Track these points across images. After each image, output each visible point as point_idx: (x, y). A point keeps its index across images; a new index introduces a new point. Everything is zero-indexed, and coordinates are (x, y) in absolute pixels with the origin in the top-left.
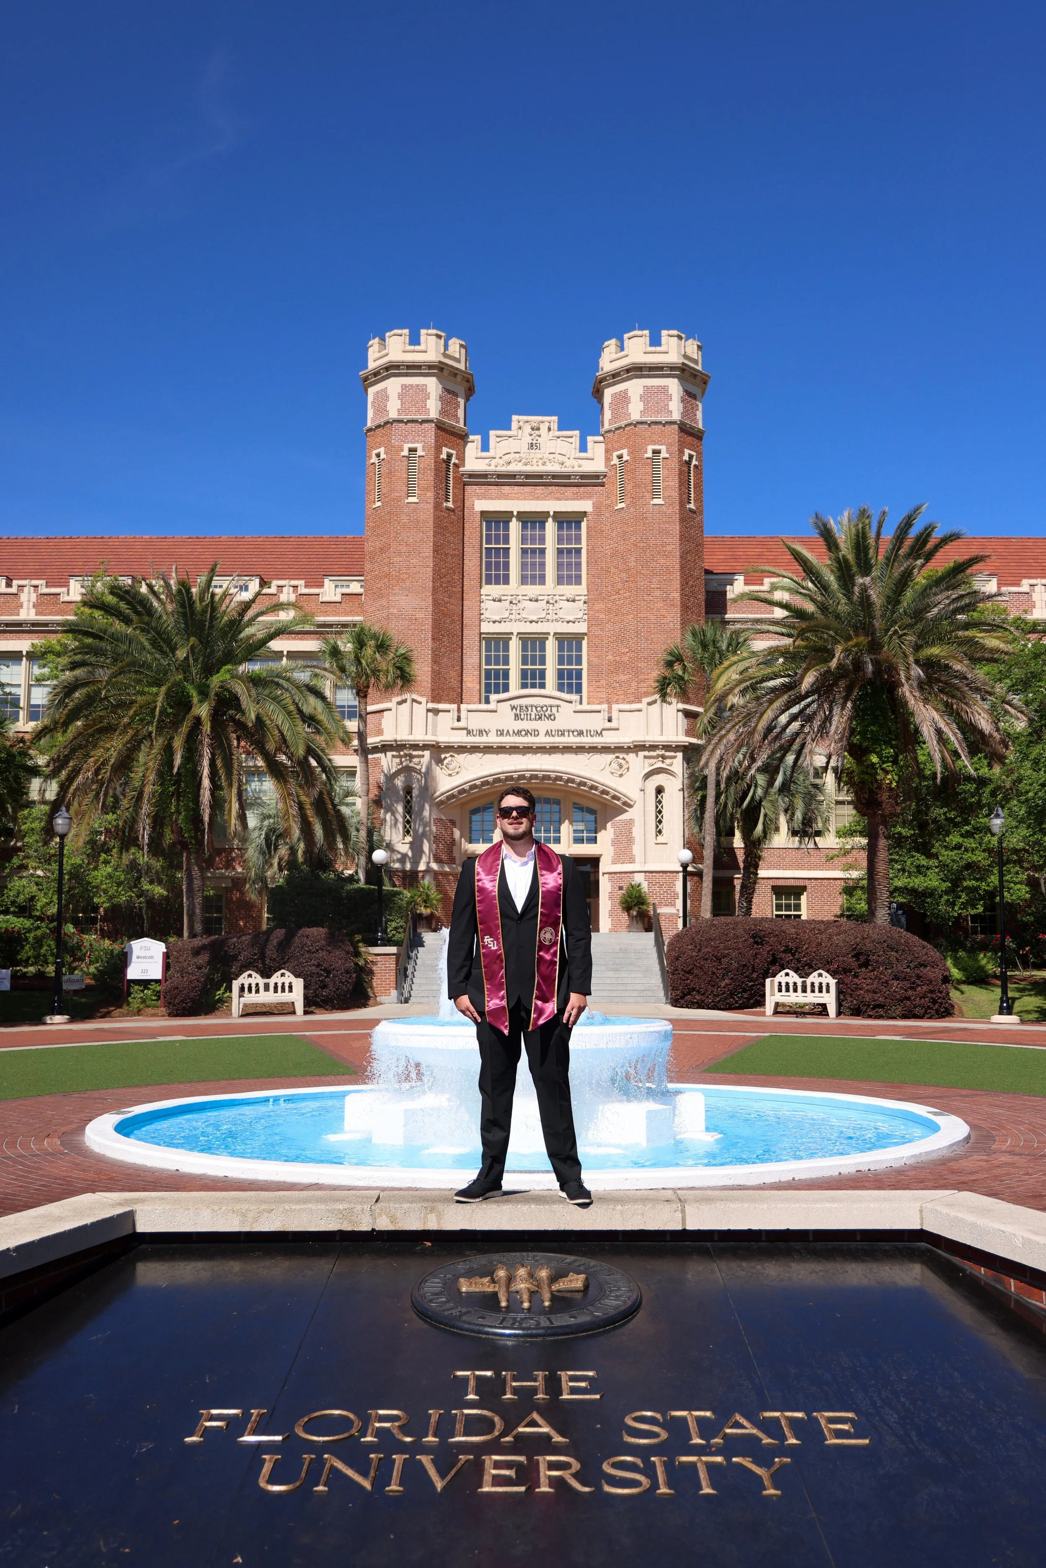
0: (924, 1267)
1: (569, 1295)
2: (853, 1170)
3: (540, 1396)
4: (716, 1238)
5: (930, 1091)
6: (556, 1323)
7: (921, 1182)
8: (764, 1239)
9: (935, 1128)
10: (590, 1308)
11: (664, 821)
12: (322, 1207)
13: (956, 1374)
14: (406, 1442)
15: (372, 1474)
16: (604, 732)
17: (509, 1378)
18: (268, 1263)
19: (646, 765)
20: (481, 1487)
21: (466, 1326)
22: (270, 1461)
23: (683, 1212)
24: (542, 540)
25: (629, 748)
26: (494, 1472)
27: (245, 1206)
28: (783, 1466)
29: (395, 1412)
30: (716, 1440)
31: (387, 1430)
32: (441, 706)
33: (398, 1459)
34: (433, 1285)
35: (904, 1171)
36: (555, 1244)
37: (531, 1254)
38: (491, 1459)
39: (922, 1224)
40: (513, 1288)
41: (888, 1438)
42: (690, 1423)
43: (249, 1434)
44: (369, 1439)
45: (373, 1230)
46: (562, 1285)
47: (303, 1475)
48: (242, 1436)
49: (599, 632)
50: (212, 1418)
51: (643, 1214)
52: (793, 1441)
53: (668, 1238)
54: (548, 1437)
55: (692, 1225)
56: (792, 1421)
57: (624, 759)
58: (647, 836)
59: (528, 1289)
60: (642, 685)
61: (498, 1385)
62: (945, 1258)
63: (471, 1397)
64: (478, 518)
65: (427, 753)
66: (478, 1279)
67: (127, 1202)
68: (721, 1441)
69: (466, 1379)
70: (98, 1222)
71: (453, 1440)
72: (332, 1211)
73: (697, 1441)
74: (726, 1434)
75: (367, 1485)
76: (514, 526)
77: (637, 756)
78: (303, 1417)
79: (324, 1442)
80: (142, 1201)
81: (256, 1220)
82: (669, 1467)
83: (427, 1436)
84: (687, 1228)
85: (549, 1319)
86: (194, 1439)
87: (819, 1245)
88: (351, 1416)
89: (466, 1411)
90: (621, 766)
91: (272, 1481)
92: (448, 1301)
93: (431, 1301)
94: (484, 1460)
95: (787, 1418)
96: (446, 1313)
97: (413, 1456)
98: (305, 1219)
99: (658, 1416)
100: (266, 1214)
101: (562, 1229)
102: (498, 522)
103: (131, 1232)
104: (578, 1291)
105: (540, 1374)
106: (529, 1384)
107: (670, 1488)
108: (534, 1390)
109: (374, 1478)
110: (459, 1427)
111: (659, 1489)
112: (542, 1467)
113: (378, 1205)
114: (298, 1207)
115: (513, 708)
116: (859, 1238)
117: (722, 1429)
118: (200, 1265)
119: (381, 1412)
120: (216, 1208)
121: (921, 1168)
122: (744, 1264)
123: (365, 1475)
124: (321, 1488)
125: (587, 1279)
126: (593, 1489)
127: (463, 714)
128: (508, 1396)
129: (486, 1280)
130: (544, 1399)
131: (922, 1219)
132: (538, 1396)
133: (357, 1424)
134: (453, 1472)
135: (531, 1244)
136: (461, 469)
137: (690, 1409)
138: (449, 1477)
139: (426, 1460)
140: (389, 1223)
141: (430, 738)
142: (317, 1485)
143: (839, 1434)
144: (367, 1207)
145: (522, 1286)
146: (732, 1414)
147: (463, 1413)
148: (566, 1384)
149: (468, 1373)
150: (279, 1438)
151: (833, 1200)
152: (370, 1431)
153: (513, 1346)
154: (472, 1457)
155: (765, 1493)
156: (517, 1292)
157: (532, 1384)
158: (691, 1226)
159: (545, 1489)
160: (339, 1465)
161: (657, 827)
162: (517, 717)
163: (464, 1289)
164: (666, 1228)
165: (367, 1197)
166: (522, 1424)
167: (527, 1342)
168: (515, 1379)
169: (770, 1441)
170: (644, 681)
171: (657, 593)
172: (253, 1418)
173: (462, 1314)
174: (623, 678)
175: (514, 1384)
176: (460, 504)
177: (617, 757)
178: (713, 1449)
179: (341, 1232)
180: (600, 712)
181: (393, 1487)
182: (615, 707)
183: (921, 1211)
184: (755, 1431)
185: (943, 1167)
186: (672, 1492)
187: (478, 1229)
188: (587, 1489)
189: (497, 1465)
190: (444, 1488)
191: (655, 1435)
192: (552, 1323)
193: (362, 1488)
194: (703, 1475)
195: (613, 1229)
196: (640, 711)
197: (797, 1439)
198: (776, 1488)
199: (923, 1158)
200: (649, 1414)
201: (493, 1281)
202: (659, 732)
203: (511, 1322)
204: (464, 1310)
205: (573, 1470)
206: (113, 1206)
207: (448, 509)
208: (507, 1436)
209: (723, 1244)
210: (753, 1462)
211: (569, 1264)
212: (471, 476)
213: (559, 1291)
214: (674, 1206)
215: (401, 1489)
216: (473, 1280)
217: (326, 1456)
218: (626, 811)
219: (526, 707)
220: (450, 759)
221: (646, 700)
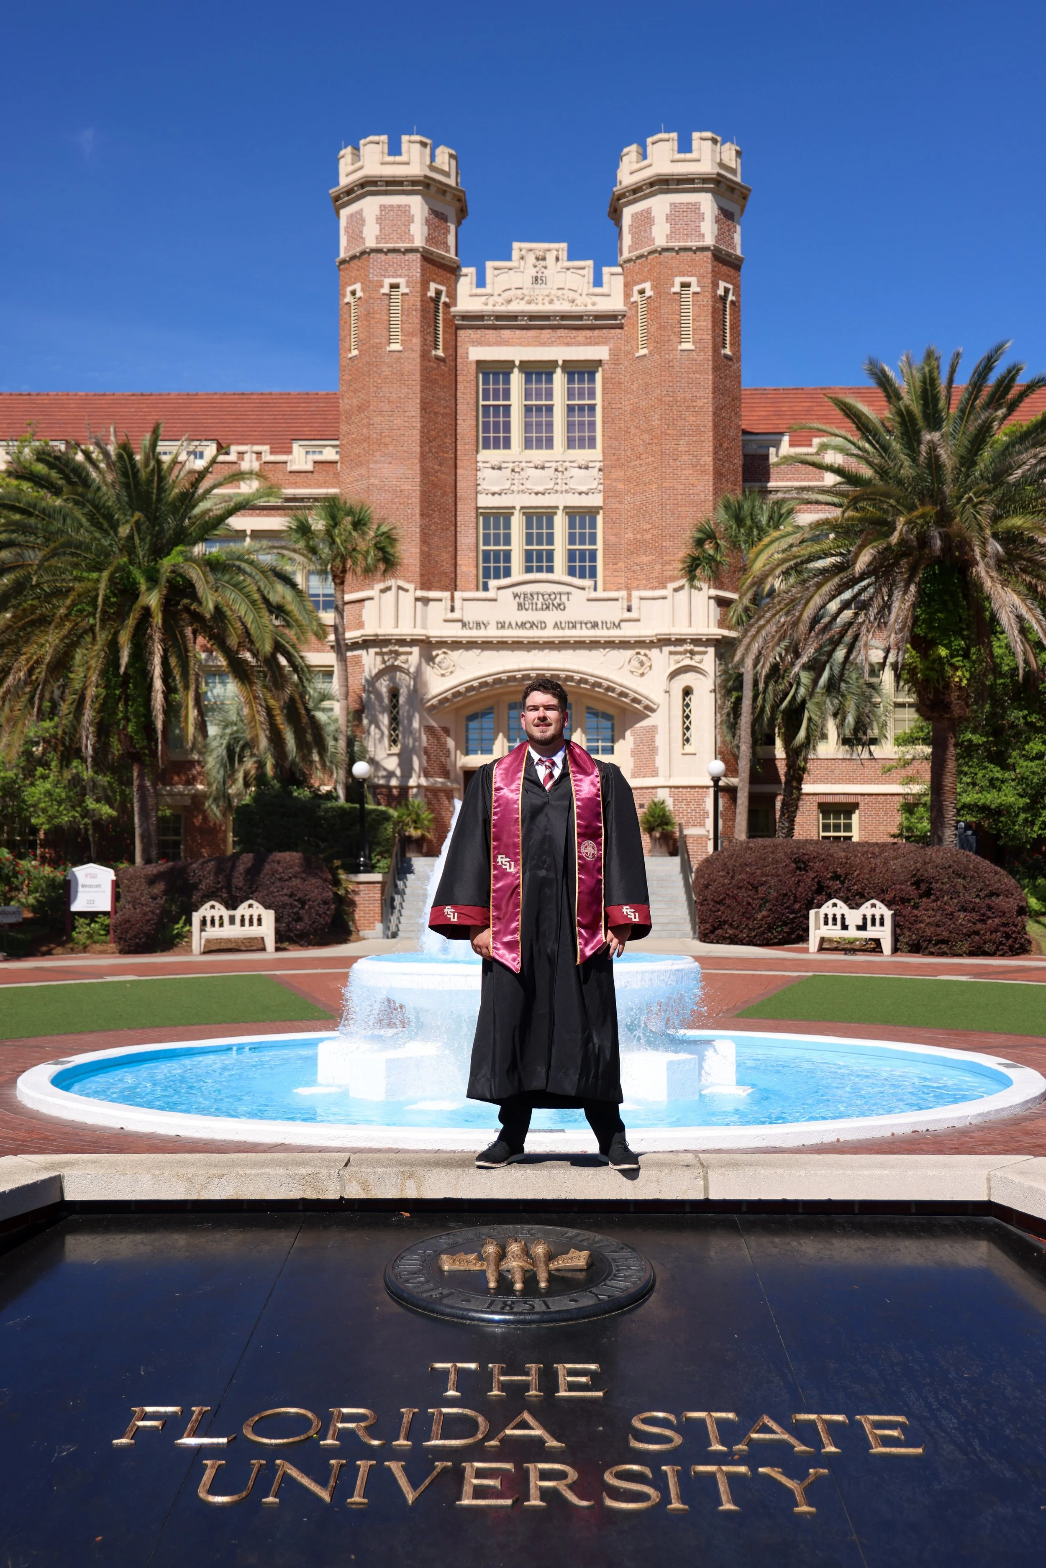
0: (992, 1245)
1: (569, 1275)
2: (908, 1130)
3: (533, 1393)
4: (744, 1209)
5: (1001, 1039)
6: (553, 1308)
7: (989, 1145)
8: (800, 1210)
9: (1006, 1082)
10: (594, 1290)
11: (692, 727)
12: (282, 1171)
13: (1028, 1372)
14: (372, 1446)
15: (332, 1483)
16: (622, 624)
17: (496, 1371)
18: (218, 1236)
19: (672, 662)
20: (460, 1499)
21: (448, 1310)
22: (212, 1467)
23: (706, 1179)
24: (549, 395)
25: (652, 642)
26: (476, 1482)
27: (191, 1171)
28: (819, 1478)
29: (361, 1411)
30: (740, 1447)
31: (351, 1432)
32: (432, 594)
33: (363, 1465)
34: (410, 1263)
35: (969, 1132)
36: (554, 1216)
37: (526, 1227)
38: (472, 1466)
39: (989, 1195)
40: (504, 1266)
41: (945, 1446)
42: (709, 1426)
43: (188, 1436)
44: (329, 1442)
45: (342, 1198)
46: (561, 1263)
47: (250, 1484)
48: (181, 1438)
49: (617, 505)
50: (146, 1417)
51: (658, 1181)
52: (832, 1449)
53: (688, 1209)
54: (540, 1441)
55: (716, 1194)
56: (831, 1426)
57: (645, 655)
58: (672, 745)
59: (522, 1268)
60: (667, 567)
61: (483, 1379)
62: (1016, 1234)
63: (451, 1393)
64: (473, 368)
65: (416, 650)
66: (463, 1256)
67: (53, 1166)
68: (745, 1448)
69: (446, 1372)
70: (18, 1189)
71: (429, 1443)
72: (293, 1177)
73: (717, 1447)
74: (751, 1440)
75: (325, 1496)
76: (516, 379)
77: (661, 651)
78: (252, 1415)
79: (277, 1445)
80: (72, 1164)
81: (204, 1186)
82: (683, 1478)
83: (398, 1439)
84: (711, 1197)
85: (545, 1302)
86: (124, 1441)
87: (866, 1218)
88: (309, 1414)
89: (445, 1410)
90: (642, 664)
91: (212, 1491)
92: (427, 1281)
93: (407, 1281)
94: (464, 1468)
95: (825, 1422)
96: (424, 1295)
97: (380, 1463)
98: (262, 1186)
99: (672, 1417)
100: (216, 1180)
101: (563, 1197)
102: (496, 374)
103: (58, 1200)
104: (581, 1270)
105: (533, 1367)
106: (520, 1378)
107: (683, 1503)
108: (526, 1386)
109: (334, 1488)
110: (436, 1428)
111: (671, 1503)
112: (533, 1476)
113: (348, 1169)
114: (253, 1172)
115: (516, 596)
116: (913, 1210)
117: (746, 1434)
118: (139, 1237)
119: (345, 1410)
120: (157, 1173)
121: (989, 1128)
122: (777, 1240)
123: (323, 1484)
124: (270, 1499)
125: (590, 1256)
126: (592, 1503)
127: (458, 604)
128: (495, 1392)
129: (472, 1257)
130: (536, 1396)
131: (989, 1189)
132: (531, 1393)
133: (316, 1424)
134: (427, 1482)
135: (527, 1216)
136: (453, 309)
137: (709, 1410)
138: (422, 1488)
139: (395, 1467)
140: (360, 1191)
141: (419, 632)
142: (267, 1496)
143: (887, 1441)
144: (334, 1172)
145: (515, 1264)
146: (760, 1416)
147: (441, 1412)
148: (564, 1379)
149: (448, 1365)
150: (224, 1440)
151: (883, 1166)
152: (331, 1432)
153: (502, 1333)
154: (450, 1464)
155: (796, 1509)
156: (509, 1271)
157: (524, 1378)
158: (714, 1196)
159: (535, 1502)
160: (294, 1472)
161: (684, 734)
162: (520, 606)
163: (446, 1268)
164: (686, 1197)
165: (335, 1161)
166: (511, 1426)
167: (519, 1329)
168: (503, 1373)
169: (804, 1448)
170: (669, 563)
171: (686, 458)
172: (194, 1417)
173: (443, 1296)
174: (645, 559)
175: (502, 1378)
176: (451, 352)
177: (638, 653)
178: (736, 1457)
179: (304, 1201)
180: (617, 600)
181: (356, 1499)
182: (636, 594)
183: (989, 1180)
184: (786, 1436)
185: (1015, 1128)
186: (686, 1507)
187: (464, 1197)
188: (585, 1503)
189: (480, 1474)
190: (416, 1500)
191: (668, 1440)
192: (548, 1307)
193: (320, 1500)
194: (723, 1488)
195: (623, 1197)
196: (664, 598)
197: (836, 1447)
198: (810, 1505)
199: (992, 1117)
200: (661, 1415)
201: (480, 1258)
202: (687, 623)
203: (501, 1305)
204: (446, 1292)
205: (569, 1481)
206: (37, 1170)
207: (437, 358)
208: (492, 1439)
209: (751, 1217)
210: (784, 1473)
211: (571, 1238)
212: (464, 317)
213: (557, 1270)
214: (695, 1172)
215: (366, 1501)
216: (457, 1257)
217: (278, 1462)
218: (648, 716)
219: (532, 595)
220: (442, 656)
221: (672, 586)
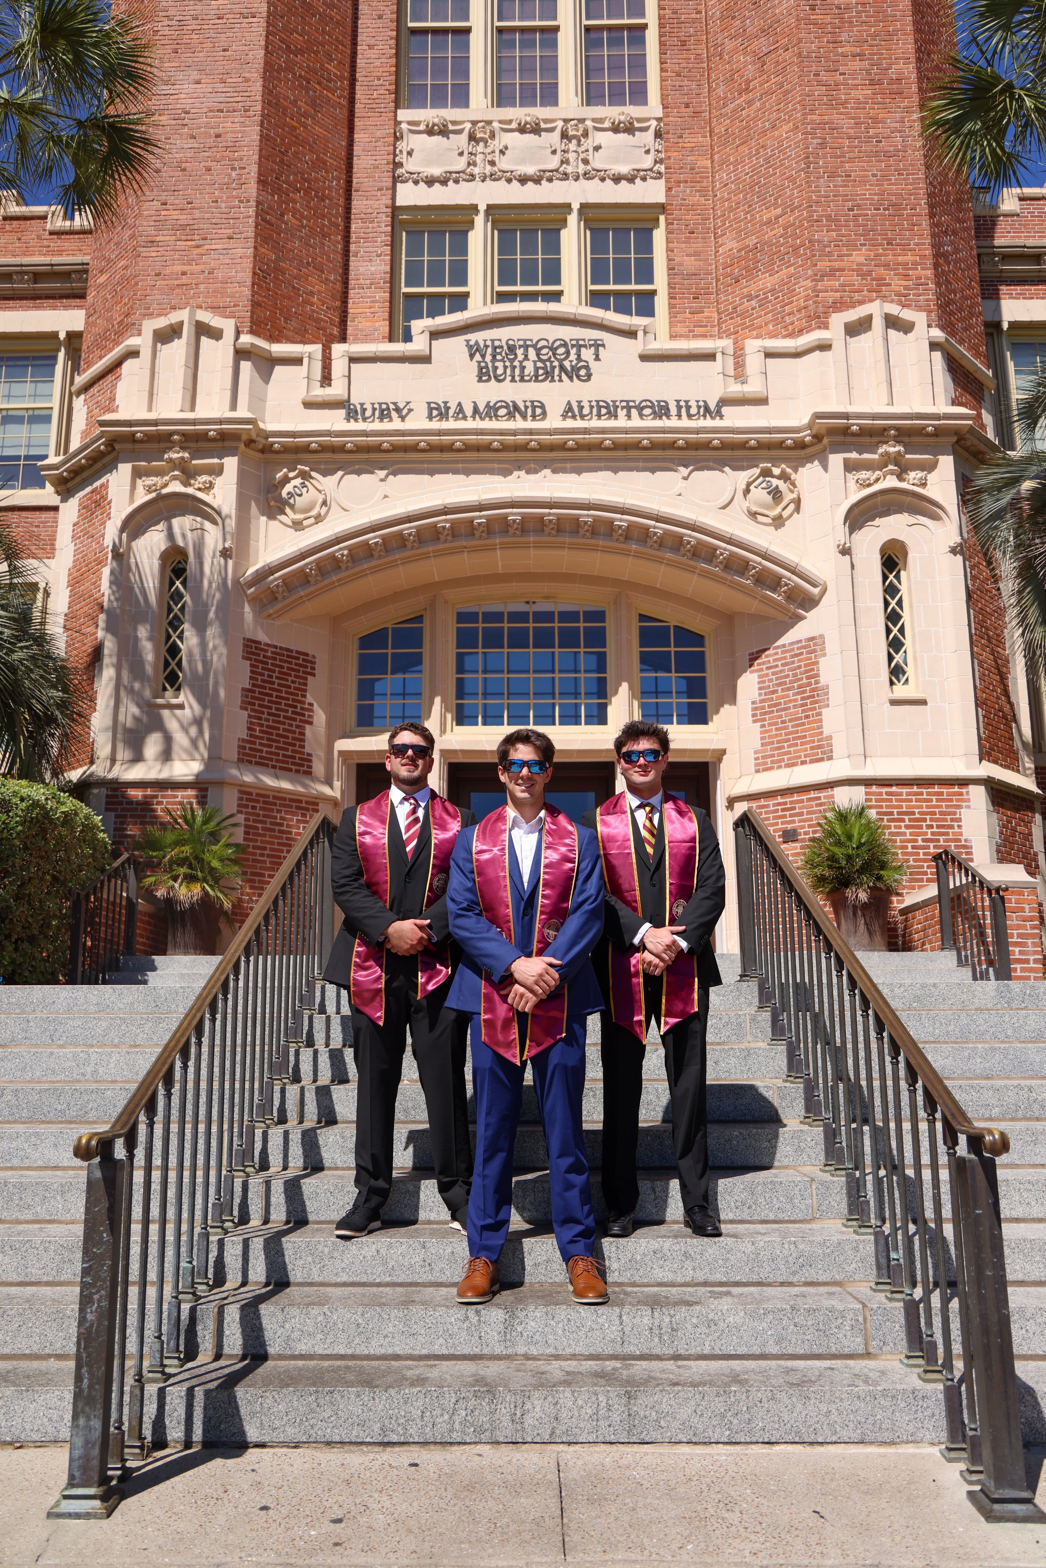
11: (908, 642)
16: (725, 410)
19: (853, 486)
25: (800, 445)
32: (279, 349)
49: (697, 198)
57: (784, 477)
58: (865, 681)
60: (827, 283)
77: (825, 468)
90: (776, 495)
115: (473, 350)
127: (339, 367)
161: (890, 658)
170: (832, 273)
171: (857, 65)
174: (766, 281)
177: (766, 473)
180: (710, 357)
182: (753, 346)
196: (825, 347)
202: (885, 400)
218: (802, 618)
219: (512, 349)
220: (298, 482)
221: (838, 320)
